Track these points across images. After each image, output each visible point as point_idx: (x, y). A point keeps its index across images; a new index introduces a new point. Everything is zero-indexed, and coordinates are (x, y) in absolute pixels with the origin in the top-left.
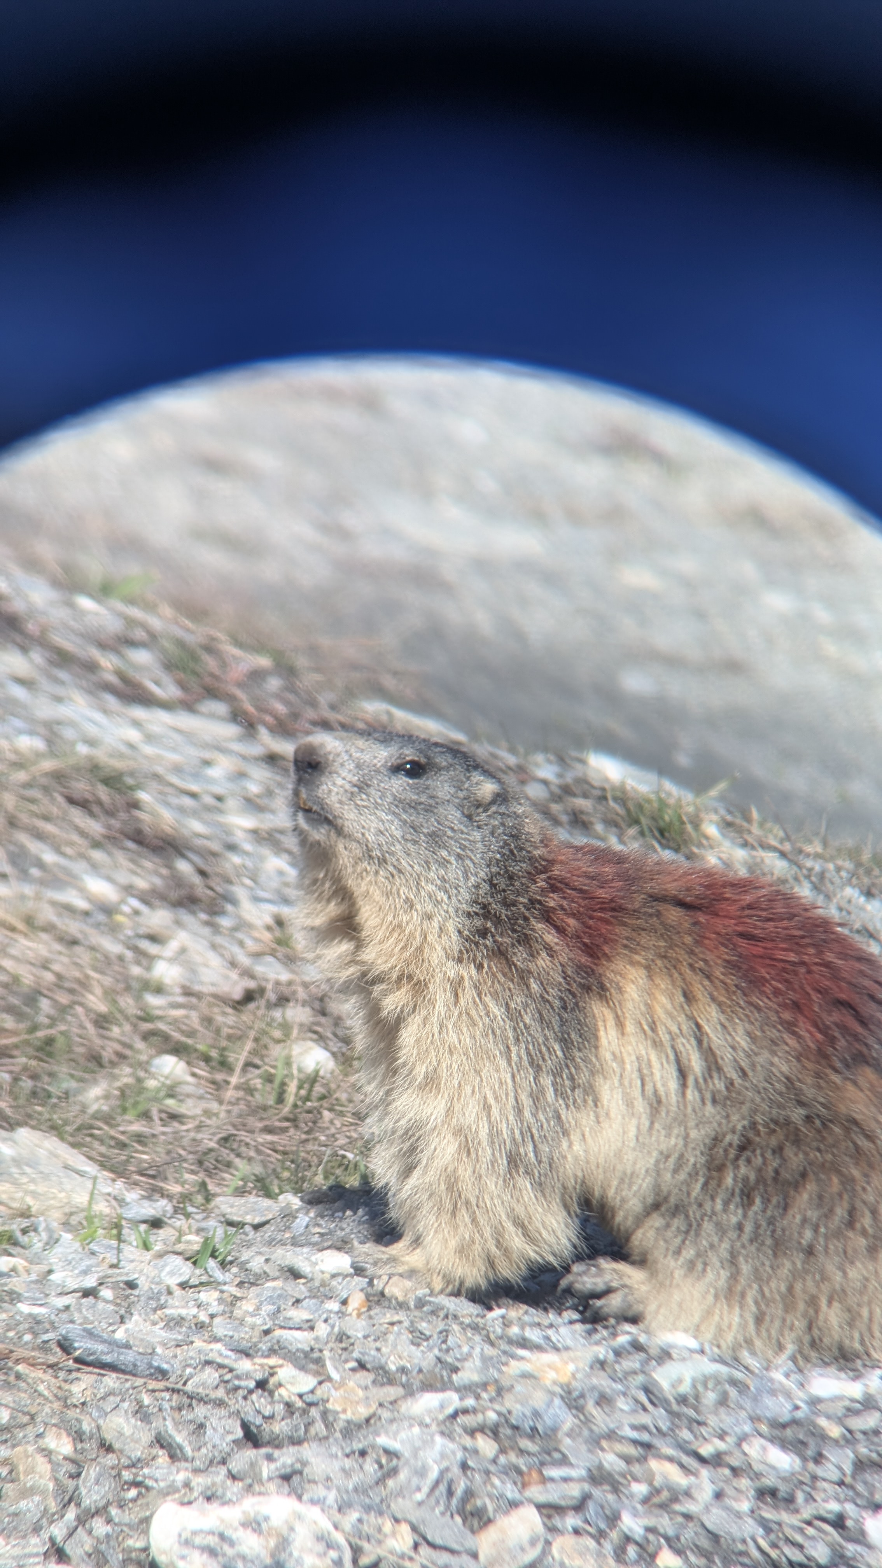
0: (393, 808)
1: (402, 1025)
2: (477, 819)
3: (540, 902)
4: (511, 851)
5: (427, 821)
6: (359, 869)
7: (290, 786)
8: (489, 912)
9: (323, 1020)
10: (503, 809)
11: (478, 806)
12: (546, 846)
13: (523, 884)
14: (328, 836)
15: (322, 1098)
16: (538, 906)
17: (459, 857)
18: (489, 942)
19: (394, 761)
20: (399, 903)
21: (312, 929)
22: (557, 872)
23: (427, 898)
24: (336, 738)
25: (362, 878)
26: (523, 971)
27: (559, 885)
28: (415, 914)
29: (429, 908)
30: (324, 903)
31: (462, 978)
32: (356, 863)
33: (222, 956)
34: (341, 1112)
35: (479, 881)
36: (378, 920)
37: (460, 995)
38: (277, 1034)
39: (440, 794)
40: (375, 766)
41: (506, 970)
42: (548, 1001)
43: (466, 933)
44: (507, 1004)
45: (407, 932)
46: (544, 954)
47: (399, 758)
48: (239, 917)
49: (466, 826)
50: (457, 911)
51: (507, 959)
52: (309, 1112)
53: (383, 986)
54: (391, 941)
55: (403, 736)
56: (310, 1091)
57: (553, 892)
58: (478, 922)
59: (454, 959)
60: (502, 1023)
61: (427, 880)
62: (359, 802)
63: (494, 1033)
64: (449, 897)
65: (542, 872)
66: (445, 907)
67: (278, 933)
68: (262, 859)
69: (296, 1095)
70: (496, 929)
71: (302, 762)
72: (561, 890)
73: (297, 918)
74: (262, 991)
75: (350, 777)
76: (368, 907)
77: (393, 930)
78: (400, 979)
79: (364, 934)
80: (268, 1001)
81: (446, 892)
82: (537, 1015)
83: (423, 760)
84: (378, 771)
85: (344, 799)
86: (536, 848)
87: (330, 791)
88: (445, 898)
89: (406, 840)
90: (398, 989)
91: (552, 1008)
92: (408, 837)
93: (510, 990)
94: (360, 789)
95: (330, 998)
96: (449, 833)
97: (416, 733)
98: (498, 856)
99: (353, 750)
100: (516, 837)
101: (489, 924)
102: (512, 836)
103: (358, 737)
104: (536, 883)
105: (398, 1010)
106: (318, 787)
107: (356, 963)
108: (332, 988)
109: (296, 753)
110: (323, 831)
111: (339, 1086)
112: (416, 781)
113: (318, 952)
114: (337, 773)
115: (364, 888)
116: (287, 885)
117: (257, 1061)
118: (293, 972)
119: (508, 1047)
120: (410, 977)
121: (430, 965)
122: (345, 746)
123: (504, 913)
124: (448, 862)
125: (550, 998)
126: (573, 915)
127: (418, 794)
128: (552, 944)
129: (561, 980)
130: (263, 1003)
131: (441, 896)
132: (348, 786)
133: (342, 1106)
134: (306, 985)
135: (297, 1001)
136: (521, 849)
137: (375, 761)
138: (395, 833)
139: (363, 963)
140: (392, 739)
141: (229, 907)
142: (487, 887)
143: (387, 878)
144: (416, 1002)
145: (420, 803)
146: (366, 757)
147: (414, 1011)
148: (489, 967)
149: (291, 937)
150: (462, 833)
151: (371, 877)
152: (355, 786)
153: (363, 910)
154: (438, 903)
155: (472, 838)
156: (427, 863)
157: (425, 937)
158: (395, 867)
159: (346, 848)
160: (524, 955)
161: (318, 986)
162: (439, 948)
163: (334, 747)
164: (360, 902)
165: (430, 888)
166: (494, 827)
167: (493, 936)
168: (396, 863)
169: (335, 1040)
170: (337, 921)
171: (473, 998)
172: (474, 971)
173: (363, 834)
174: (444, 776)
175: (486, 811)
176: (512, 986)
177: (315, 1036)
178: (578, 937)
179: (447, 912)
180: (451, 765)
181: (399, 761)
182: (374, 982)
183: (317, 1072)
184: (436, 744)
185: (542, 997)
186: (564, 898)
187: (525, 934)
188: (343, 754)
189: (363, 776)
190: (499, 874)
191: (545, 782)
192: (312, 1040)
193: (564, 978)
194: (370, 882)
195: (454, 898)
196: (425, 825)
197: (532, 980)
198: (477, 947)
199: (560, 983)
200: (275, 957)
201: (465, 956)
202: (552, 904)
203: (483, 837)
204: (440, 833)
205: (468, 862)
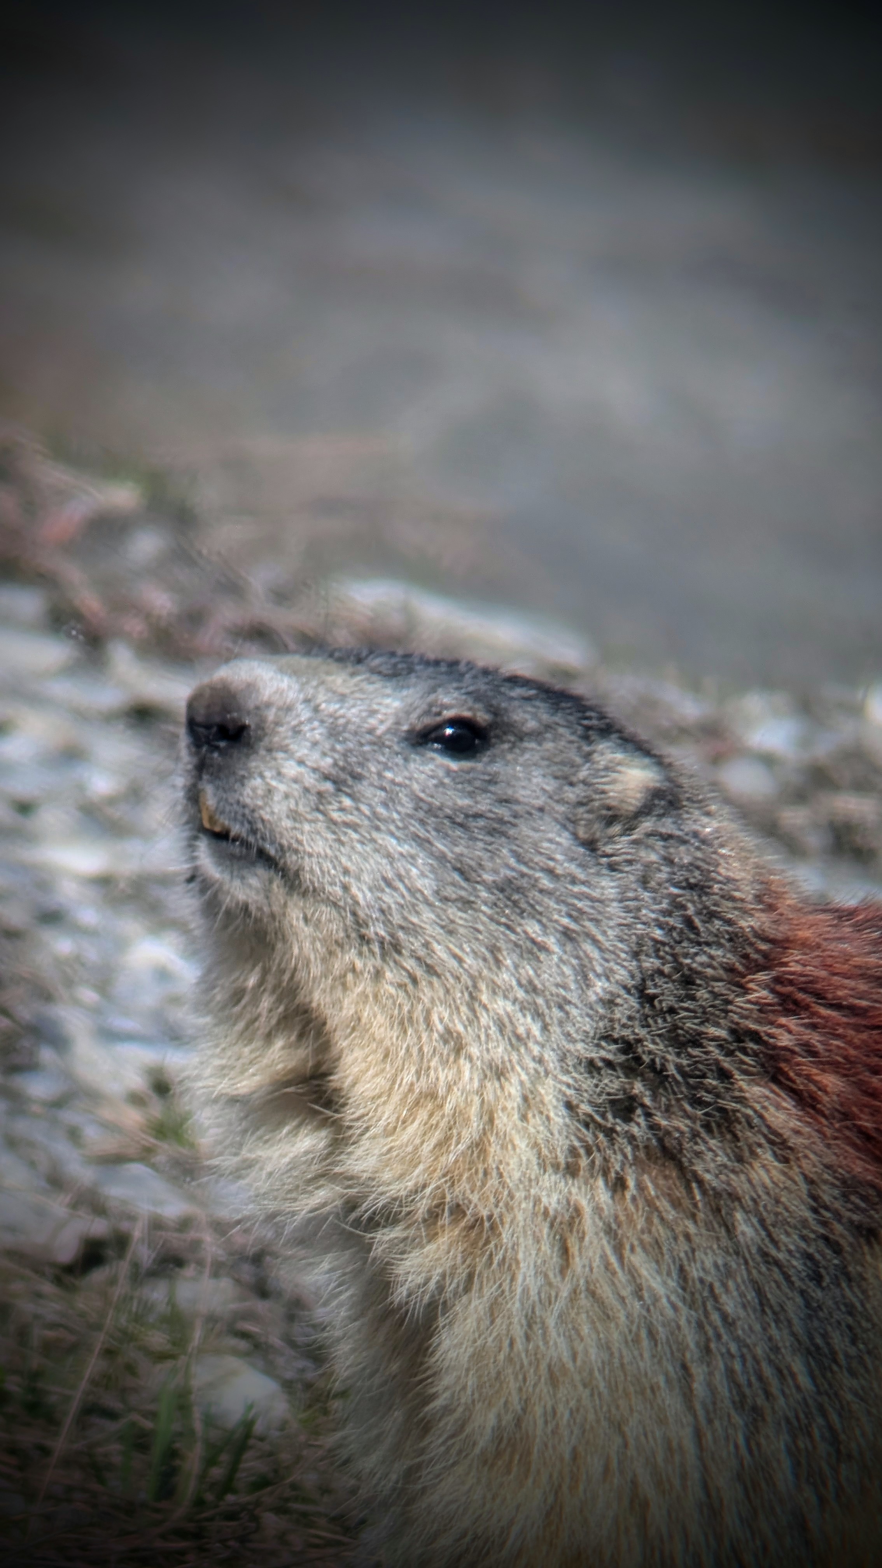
0: (415, 827)
1: (441, 1321)
2: (608, 849)
3: (755, 1036)
4: (688, 922)
5: (493, 854)
6: (337, 966)
7: (180, 781)
8: (638, 1060)
9: (261, 1306)
10: (667, 826)
11: (610, 821)
12: (771, 908)
13: (715, 995)
14: (267, 893)
15: (262, 1483)
16: (751, 1045)
17: (567, 935)
18: (638, 1128)
19: (417, 721)
20: (430, 1041)
21: (233, 1100)
22: (795, 968)
23: (493, 1030)
24: (281, 670)
25: (344, 985)
26: (717, 1195)
27: (801, 996)
28: (466, 1067)
29: (499, 1051)
30: (257, 1043)
31: (578, 1211)
32: (331, 953)
33: (32, 1164)
34: (305, 1514)
35: (615, 989)
36: (381, 1082)
37: (574, 1249)
38: (158, 1339)
39: (521, 794)
40: (371, 731)
41: (680, 1192)
42: (777, 1263)
43: (585, 1108)
44: (682, 1269)
45: (448, 1108)
46: (767, 1155)
47: (427, 712)
48: (67, 1075)
49: (582, 866)
50: (562, 1059)
51: (681, 1168)
52: (231, 1516)
53: (396, 1233)
54: (412, 1129)
55: (437, 663)
56: (234, 1467)
57: (788, 1012)
58: (613, 1083)
59: (556, 1167)
60: (670, 1312)
61: (494, 989)
62: (336, 815)
63: (652, 1334)
64: (545, 1028)
65: (760, 968)
66: (536, 1050)
67: (156, 1109)
68: (122, 944)
69: (203, 1477)
70: (655, 1097)
71: (208, 727)
72: (807, 1007)
73: (198, 1078)
74: (121, 1242)
75: (314, 758)
76: (358, 1053)
77: (417, 1103)
78: (433, 1215)
79: (349, 1114)
80: (136, 1265)
81: (538, 1015)
82: (751, 1295)
83: (482, 717)
84: (379, 744)
85: (301, 809)
86: (745, 912)
87: (270, 791)
88: (536, 1030)
89: (445, 899)
90: (432, 1237)
91: (787, 1277)
92: (449, 892)
93: (688, 1237)
94: (338, 783)
95: (275, 1255)
96: (546, 882)
97: (466, 655)
98: (658, 934)
99: (321, 697)
100: (699, 888)
101: (638, 1087)
102: (691, 887)
103: (334, 666)
104: (746, 991)
105: (432, 1285)
106: (242, 780)
107: (335, 1178)
108: (278, 1234)
109: (191, 706)
110: (254, 881)
111: (298, 1459)
112: (466, 764)
113: (245, 1153)
114: (285, 749)
115: (348, 1008)
116: (175, 1000)
117: (111, 1401)
118: (192, 1198)
119: (684, 1367)
120: (458, 1210)
121: (503, 1184)
122: (303, 686)
123: (672, 1061)
124: (543, 948)
125: (781, 1256)
126: (834, 1066)
127: (471, 795)
128: (787, 1133)
129: (808, 1214)
130: (123, 1268)
131: (527, 1024)
132: (310, 780)
133: (305, 1500)
134: (220, 1227)
135: (200, 1263)
136: (712, 915)
137: (373, 721)
138: (420, 883)
139: (349, 1179)
140: (410, 670)
141: (46, 1055)
142: (633, 1002)
143: (401, 986)
144: (472, 1267)
145: (477, 816)
146: (353, 712)
147: (467, 1289)
148: (641, 1187)
149: (185, 1118)
150: (574, 881)
151: (364, 986)
152: (326, 777)
153: (348, 1059)
154: (518, 1040)
155: (596, 894)
156: (494, 950)
157: (491, 1120)
158: (418, 959)
159: (306, 920)
160: (722, 1159)
161: (247, 1231)
162: (522, 1144)
163: (280, 692)
164: (341, 1042)
165: (502, 1006)
166: (648, 866)
167: (648, 1115)
168: (422, 953)
169: (289, 1352)
170: (288, 1084)
171: (604, 1257)
172: (603, 1196)
173: (346, 888)
174: (532, 751)
175: (629, 830)
176: (692, 1229)
177: (243, 1345)
178: (846, 1116)
179: (540, 1061)
180: (548, 727)
181: (428, 721)
182: (373, 1223)
183: (248, 1425)
184: (514, 680)
185: (765, 1255)
186: (814, 1027)
187: (722, 1110)
188: (300, 707)
189: (345, 755)
190: (661, 973)
191: (768, 760)
192: (235, 1352)
193: (815, 1211)
194: (364, 996)
195: (555, 1029)
196: (488, 865)
197: (739, 1216)
198: (612, 1141)
199: (804, 1223)
200: (153, 1166)
201: (584, 1162)
202: (785, 1040)
203: (624, 889)
204: (524, 882)
205: (588, 947)
